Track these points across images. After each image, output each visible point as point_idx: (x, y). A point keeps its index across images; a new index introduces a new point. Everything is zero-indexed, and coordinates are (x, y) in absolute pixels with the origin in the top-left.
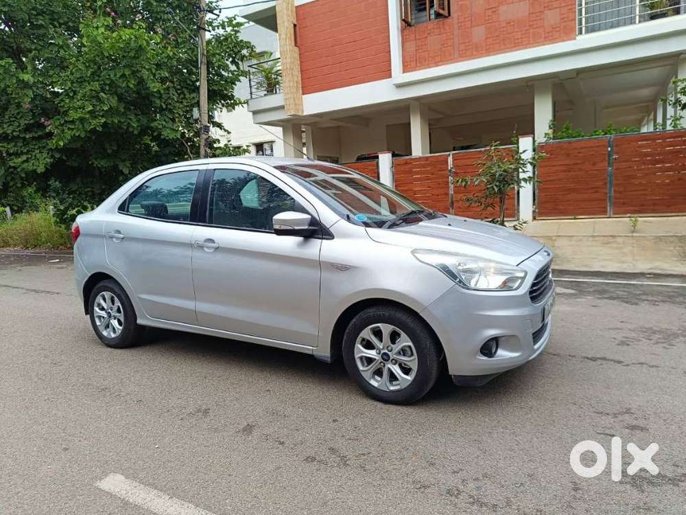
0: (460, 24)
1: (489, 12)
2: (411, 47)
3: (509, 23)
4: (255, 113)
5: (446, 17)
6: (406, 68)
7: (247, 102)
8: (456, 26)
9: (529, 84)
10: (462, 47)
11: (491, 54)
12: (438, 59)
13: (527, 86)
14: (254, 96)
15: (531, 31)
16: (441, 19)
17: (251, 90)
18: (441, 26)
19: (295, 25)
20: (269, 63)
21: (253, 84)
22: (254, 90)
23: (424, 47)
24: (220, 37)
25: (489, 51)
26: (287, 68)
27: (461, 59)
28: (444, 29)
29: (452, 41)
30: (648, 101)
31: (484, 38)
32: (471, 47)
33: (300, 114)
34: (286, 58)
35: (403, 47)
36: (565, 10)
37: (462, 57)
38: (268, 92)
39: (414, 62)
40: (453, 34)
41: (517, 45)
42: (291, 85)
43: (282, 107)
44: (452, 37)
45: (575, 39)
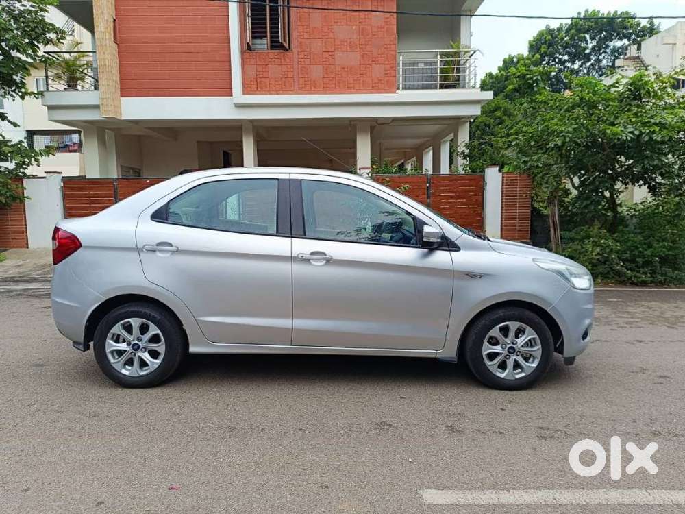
0: (300, 60)
1: (326, 55)
2: (252, 71)
3: (344, 68)
4: (51, 108)
5: (287, 50)
6: (247, 89)
7: (41, 94)
8: (296, 60)
9: (352, 123)
10: (302, 81)
11: (327, 92)
12: (278, 87)
13: (351, 125)
14: (50, 89)
15: (362, 79)
16: (281, 51)
17: (47, 82)
18: (282, 58)
19: (114, 20)
20: (72, 54)
21: (49, 74)
22: (50, 81)
23: (264, 73)
24: (14, 11)
25: (326, 89)
26: (105, 65)
27: (300, 92)
28: (284, 60)
29: (292, 74)
30: (411, 149)
31: (322, 77)
32: (309, 82)
33: (118, 117)
34: (104, 53)
35: (243, 68)
36: (388, 67)
37: (301, 90)
38: (69, 86)
39: (255, 86)
40: (293, 68)
41: (350, 89)
42: (110, 84)
43: (97, 107)
44: (292, 70)
45: (395, 92)
